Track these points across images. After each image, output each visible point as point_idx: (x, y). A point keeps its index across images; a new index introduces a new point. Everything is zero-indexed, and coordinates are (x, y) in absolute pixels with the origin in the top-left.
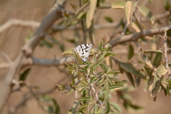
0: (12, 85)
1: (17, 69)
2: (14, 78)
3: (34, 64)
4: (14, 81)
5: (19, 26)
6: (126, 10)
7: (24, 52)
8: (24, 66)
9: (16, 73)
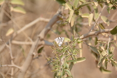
0: (33, 55)
1: (36, 46)
2: (34, 51)
3: (45, 45)
4: (34, 54)
5: (43, 21)
6: (89, 19)
7: (39, 37)
8: (39, 45)
9: (35, 49)
